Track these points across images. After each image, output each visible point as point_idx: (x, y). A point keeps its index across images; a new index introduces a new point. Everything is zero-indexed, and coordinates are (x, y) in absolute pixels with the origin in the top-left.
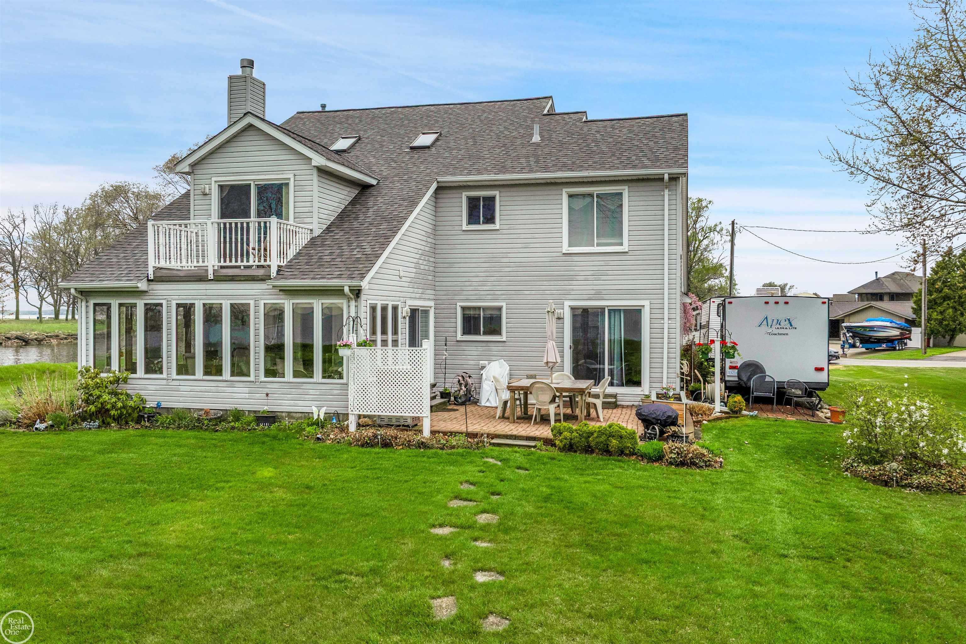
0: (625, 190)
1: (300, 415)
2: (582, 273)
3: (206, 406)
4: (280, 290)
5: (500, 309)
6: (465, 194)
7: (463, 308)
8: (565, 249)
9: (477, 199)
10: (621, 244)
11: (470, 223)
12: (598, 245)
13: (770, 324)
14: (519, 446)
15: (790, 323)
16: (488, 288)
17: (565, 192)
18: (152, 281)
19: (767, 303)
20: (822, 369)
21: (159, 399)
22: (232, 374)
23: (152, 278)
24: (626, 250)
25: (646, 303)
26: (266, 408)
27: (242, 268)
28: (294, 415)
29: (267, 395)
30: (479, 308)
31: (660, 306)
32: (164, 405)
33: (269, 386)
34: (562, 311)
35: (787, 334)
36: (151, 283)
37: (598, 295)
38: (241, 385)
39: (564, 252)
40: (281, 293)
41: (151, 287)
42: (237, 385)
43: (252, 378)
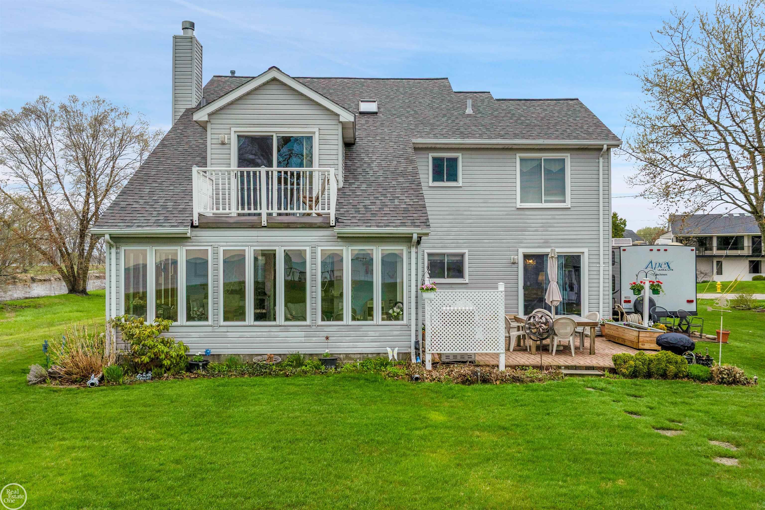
0: (567, 157)
1: (359, 356)
2: (533, 225)
3: (269, 352)
4: (338, 237)
5: (462, 255)
6: (431, 155)
7: (429, 255)
8: (519, 205)
9: (441, 160)
10: (564, 202)
11: (434, 180)
12: (546, 201)
13: (653, 267)
14: (592, 375)
15: (669, 266)
16: (451, 237)
17: (519, 155)
18: (197, 227)
19: (651, 250)
20: (692, 301)
21: (207, 346)
22: (287, 319)
23: (197, 224)
24: (569, 206)
25: (586, 250)
26: (327, 351)
27: (298, 215)
28: (353, 356)
29: (327, 338)
30: (444, 254)
31: (596, 253)
32: (213, 352)
33: (326, 329)
34: (516, 257)
35: (666, 275)
36: (194, 229)
37: (546, 243)
38: (296, 329)
39: (518, 207)
40: (339, 240)
41: (194, 233)
42: (292, 329)
43: (308, 322)
